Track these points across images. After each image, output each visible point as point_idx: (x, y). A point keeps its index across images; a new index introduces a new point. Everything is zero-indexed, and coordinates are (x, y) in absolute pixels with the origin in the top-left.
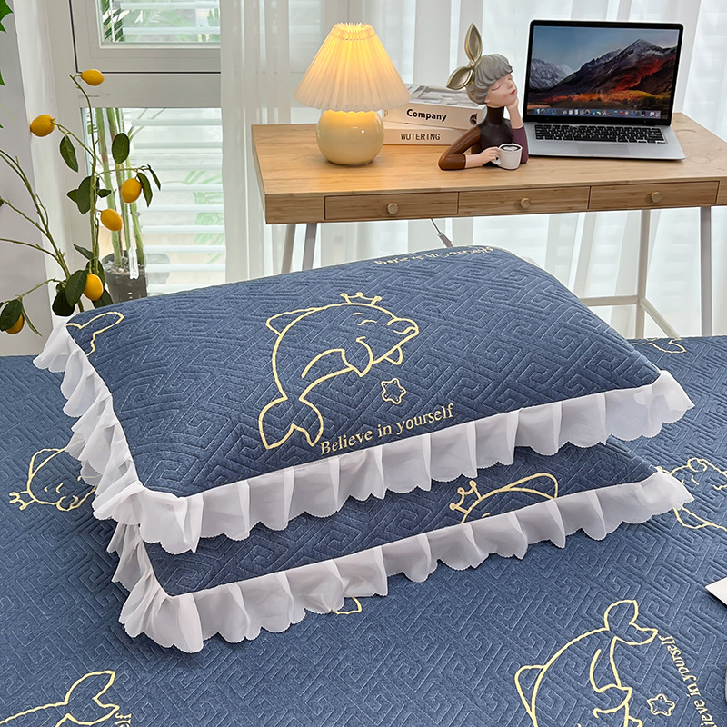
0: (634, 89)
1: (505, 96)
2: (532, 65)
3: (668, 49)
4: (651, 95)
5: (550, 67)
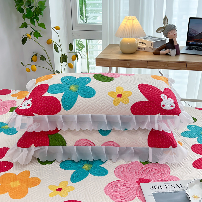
1: (172, 35)
2: (189, 30)
5: (194, 30)
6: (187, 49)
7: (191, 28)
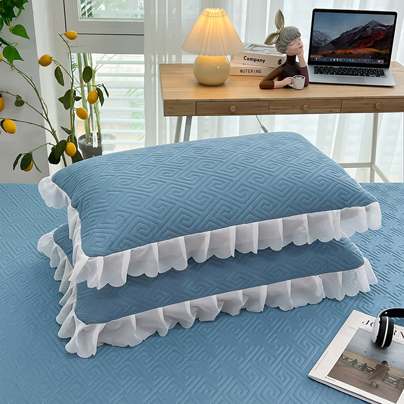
0: (370, 47)
3: (389, 26)
4: (378, 51)
5: (323, 34)
6: (316, 72)
7: (316, 30)
